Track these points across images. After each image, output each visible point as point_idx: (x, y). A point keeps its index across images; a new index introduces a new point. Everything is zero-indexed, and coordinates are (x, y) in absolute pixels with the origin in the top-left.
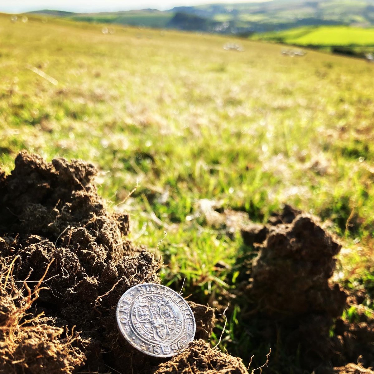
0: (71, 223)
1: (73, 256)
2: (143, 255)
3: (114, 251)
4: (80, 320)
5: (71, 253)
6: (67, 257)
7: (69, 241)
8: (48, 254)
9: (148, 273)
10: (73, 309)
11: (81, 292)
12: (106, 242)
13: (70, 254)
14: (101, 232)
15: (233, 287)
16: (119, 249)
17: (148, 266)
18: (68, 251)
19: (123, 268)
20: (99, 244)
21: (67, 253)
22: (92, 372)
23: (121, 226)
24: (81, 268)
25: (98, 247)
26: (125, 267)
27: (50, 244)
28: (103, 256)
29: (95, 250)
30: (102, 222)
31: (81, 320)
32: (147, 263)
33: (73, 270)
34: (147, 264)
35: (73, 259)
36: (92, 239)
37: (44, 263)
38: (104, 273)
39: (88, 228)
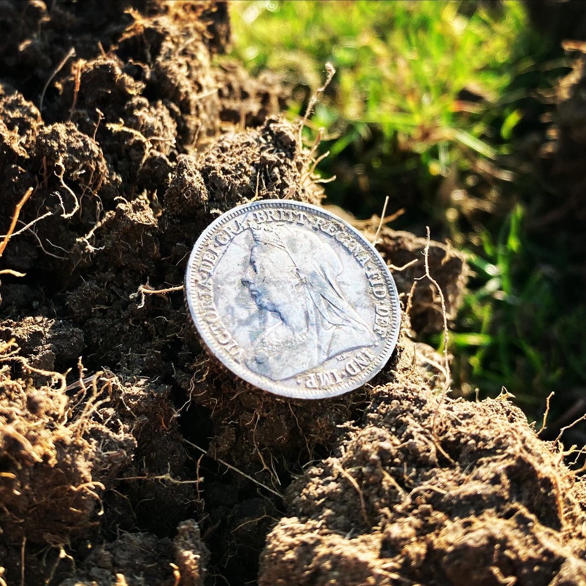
0: (78, 39)
1: (86, 145)
2: (271, 133)
3: (193, 112)
4: (116, 321)
5: (80, 136)
6: (72, 150)
7: (75, 97)
8: (23, 140)
9: (288, 186)
10: (97, 291)
11: (114, 244)
12: (171, 94)
13: (78, 141)
14: (157, 66)
15: (504, 150)
16: (208, 104)
17: (285, 163)
18: (73, 131)
19: (220, 178)
20: (153, 102)
21: (71, 138)
22: (152, 476)
23: (208, 36)
24: (111, 174)
25: (153, 109)
26: (226, 172)
27: (26, 107)
28: (166, 135)
29: (144, 120)
30: (159, 35)
31: (118, 322)
32: (284, 155)
33: (90, 182)
34: (282, 161)
35: (88, 154)
36: (134, 87)
37: (13, 166)
38: (170, 195)
39: (122, 55)
